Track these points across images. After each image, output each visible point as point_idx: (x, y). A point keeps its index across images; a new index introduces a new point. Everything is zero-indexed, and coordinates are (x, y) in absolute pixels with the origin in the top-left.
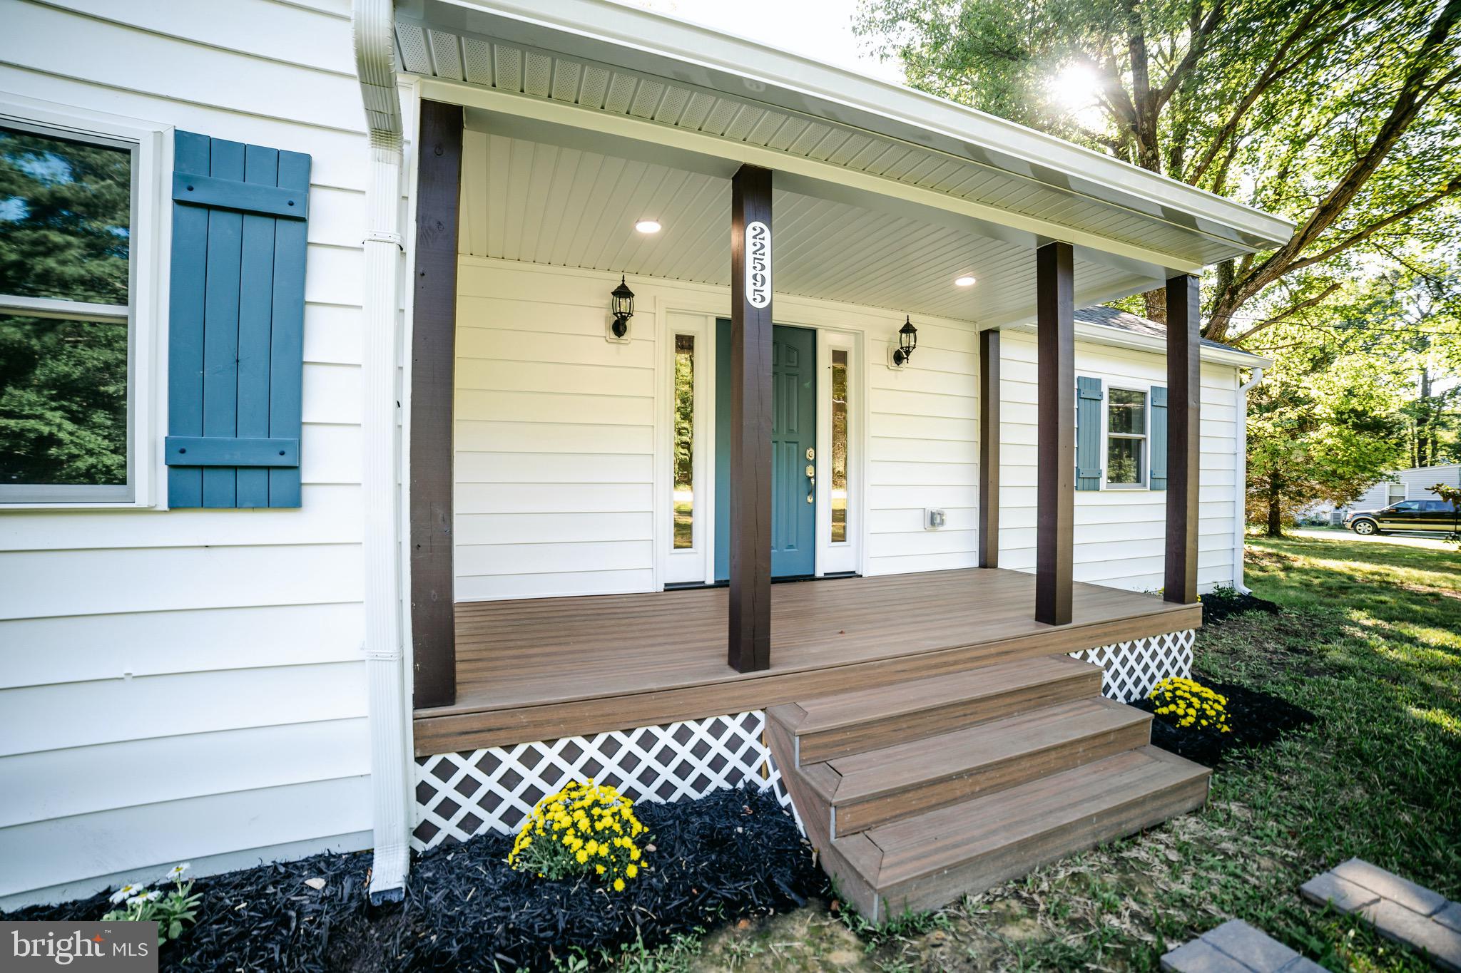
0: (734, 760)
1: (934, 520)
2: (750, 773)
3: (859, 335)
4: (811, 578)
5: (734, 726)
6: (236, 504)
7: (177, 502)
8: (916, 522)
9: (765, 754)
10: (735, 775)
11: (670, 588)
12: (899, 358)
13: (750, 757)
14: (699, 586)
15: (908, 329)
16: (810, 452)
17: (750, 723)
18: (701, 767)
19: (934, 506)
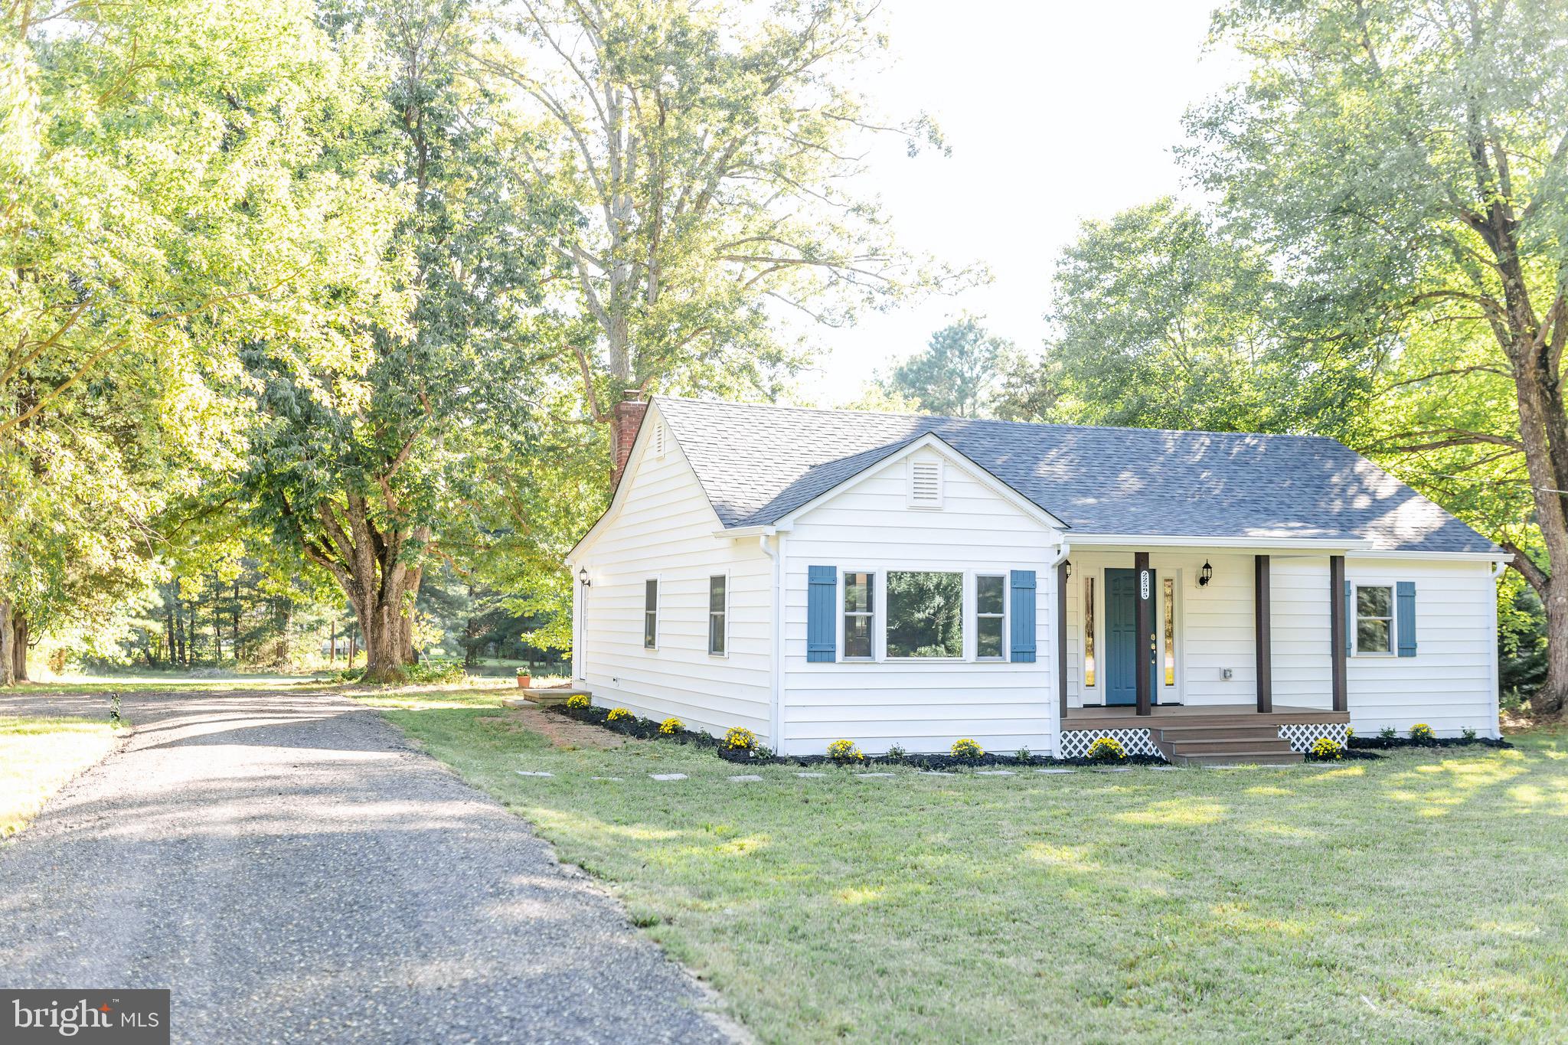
0: (1141, 745)
1: (1226, 675)
2: (1146, 750)
3: (1179, 571)
4: (1155, 705)
5: (1140, 733)
6: (1023, 661)
7: (1013, 661)
8: (1216, 675)
9: (1150, 744)
10: (1141, 750)
11: (1086, 706)
12: (1203, 581)
13: (1146, 744)
14: (1099, 706)
15: (1207, 566)
16: (1153, 637)
17: (1145, 733)
18: (1131, 745)
19: (1226, 666)
